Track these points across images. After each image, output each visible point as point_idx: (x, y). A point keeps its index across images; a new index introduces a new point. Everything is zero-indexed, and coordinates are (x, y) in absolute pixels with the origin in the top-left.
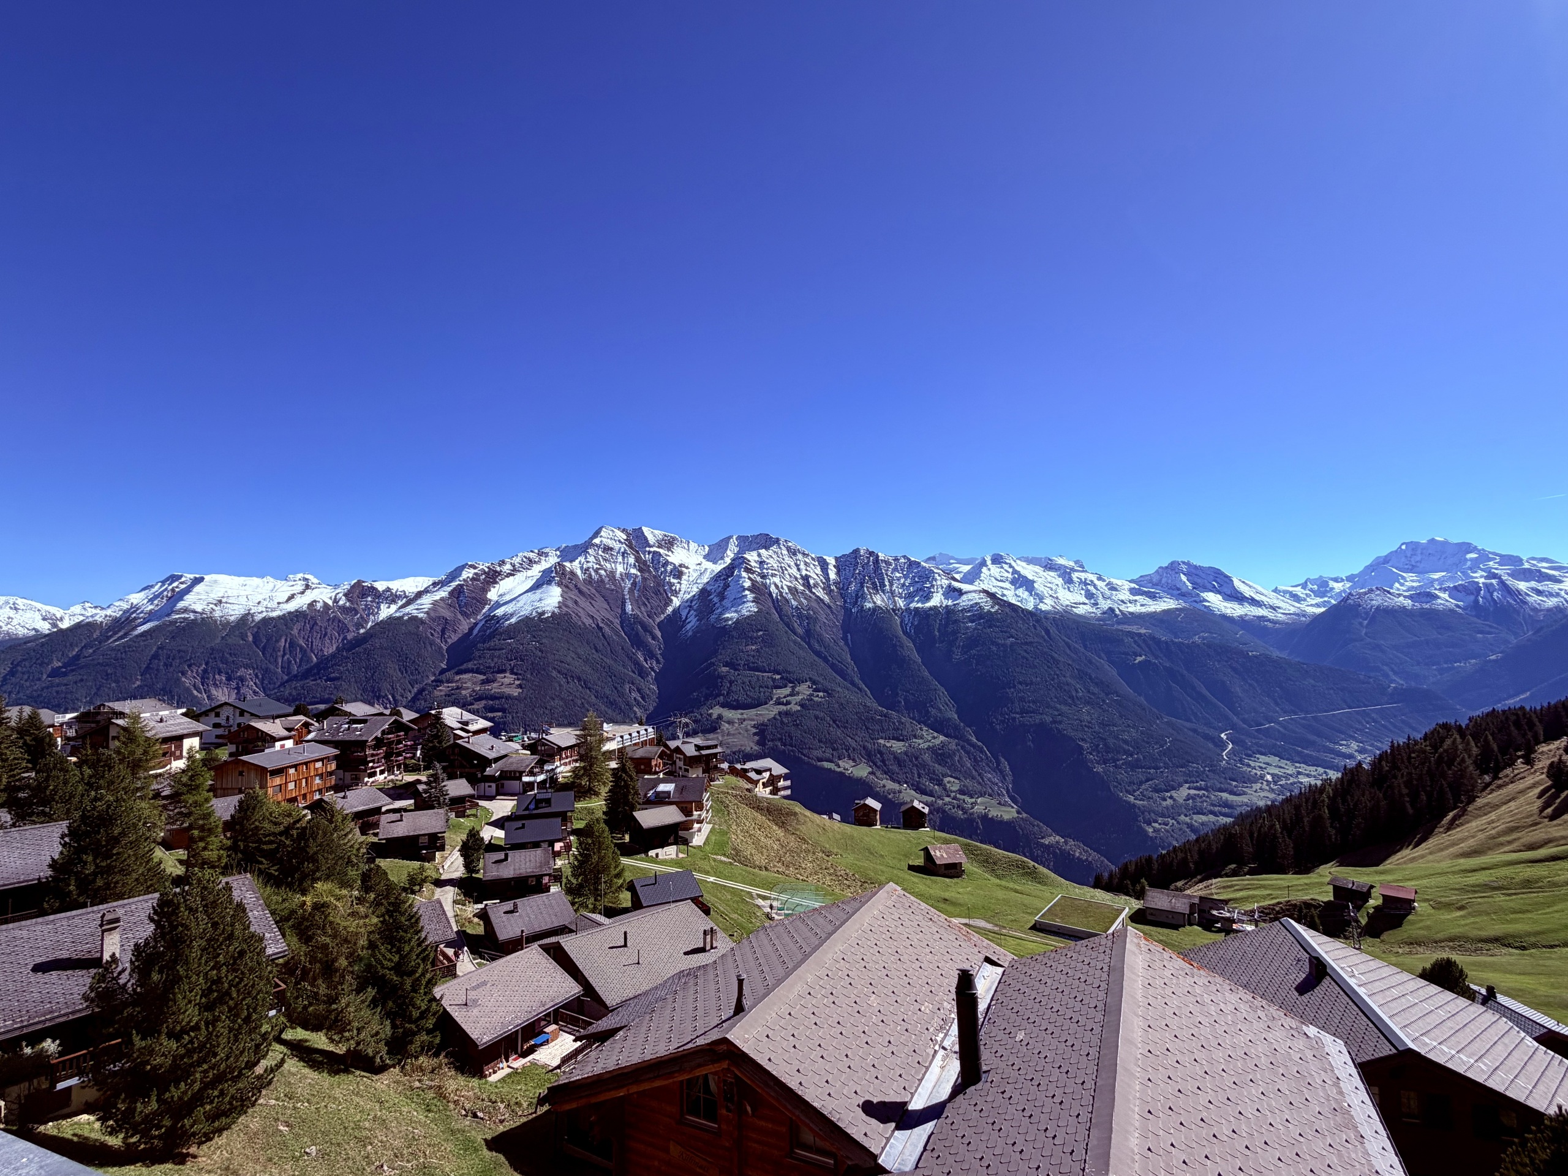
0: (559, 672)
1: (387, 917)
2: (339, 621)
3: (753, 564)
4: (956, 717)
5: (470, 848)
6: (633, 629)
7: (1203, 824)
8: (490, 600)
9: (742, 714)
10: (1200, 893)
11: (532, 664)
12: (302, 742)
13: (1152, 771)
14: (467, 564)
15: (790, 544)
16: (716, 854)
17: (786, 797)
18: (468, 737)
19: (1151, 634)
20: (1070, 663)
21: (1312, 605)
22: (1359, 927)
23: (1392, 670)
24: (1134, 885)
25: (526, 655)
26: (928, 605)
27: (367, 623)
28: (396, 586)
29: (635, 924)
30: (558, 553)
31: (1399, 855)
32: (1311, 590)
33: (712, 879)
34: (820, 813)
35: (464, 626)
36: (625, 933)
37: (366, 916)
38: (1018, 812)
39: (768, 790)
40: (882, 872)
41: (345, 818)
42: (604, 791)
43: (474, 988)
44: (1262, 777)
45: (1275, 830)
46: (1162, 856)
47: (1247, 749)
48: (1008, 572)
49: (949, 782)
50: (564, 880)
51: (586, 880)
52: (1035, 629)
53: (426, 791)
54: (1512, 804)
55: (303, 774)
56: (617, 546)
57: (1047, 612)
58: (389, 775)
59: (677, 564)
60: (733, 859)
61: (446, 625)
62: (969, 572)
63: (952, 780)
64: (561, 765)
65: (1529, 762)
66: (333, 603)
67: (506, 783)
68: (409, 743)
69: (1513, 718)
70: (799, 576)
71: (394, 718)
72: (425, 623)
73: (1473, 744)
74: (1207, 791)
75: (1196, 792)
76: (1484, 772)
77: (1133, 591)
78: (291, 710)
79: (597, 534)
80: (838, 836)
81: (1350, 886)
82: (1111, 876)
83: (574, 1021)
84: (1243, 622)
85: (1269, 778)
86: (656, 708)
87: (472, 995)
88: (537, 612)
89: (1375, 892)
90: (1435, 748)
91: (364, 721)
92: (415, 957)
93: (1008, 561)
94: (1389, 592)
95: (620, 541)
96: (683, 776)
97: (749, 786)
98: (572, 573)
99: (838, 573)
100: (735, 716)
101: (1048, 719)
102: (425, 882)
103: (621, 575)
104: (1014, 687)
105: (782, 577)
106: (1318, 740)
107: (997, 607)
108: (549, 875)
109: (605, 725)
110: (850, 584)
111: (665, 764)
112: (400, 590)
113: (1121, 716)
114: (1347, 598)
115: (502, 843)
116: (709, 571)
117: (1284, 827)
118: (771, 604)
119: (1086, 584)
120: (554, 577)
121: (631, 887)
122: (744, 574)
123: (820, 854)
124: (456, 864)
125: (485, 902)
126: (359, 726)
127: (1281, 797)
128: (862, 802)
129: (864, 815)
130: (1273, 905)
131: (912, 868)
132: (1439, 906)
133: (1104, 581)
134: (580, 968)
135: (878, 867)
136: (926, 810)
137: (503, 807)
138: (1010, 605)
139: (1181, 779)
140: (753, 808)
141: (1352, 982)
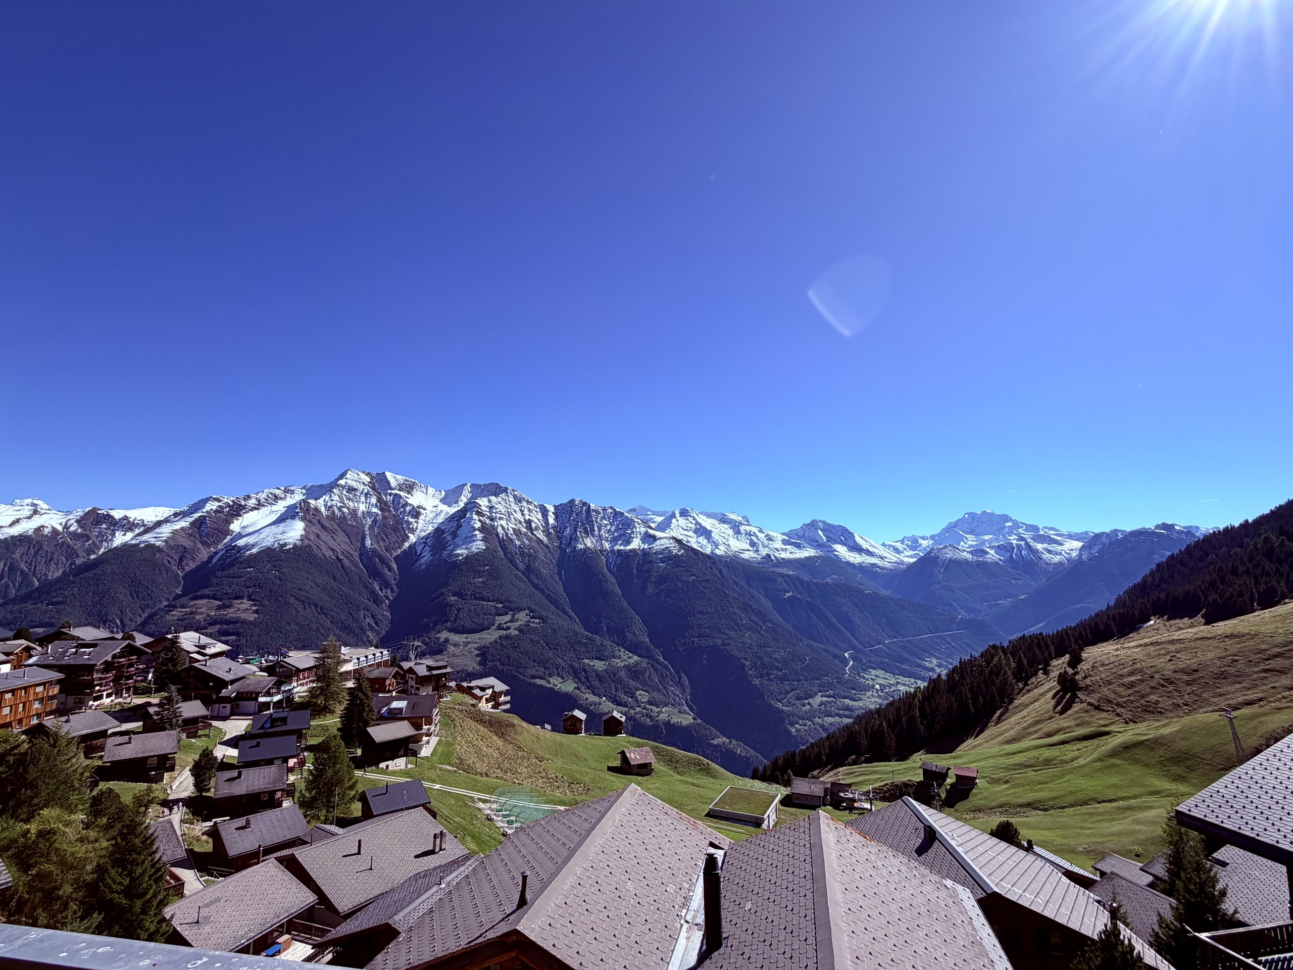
0: (297, 599)
1: (119, 840)
2: (69, 546)
3: (484, 508)
4: (648, 640)
5: (203, 767)
6: (371, 562)
7: (831, 724)
8: (233, 531)
9: (467, 638)
10: (831, 779)
11: (270, 591)
12: (20, 667)
13: (795, 683)
14: (211, 497)
15: (516, 493)
16: (442, 764)
17: (505, 711)
18: (206, 661)
19: (796, 576)
20: (737, 597)
21: (907, 556)
22: (940, 800)
23: (959, 605)
24: (782, 775)
25: (265, 583)
26: (629, 548)
27: (99, 549)
28: (134, 514)
29: (368, 832)
30: (304, 491)
31: (966, 744)
32: (907, 545)
33: (438, 786)
34: (534, 724)
35: (204, 554)
36: (360, 841)
37: (96, 841)
38: (694, 719)
39: (490, 705)
40: (587, 773)
41: (69, 743)
42: (339, 709)
43: (207, 906)
44: (873, 686)
45: (883, 727)
46: (803, 751)
47: (863, 664)
48: (692, 523)
49: (640, 695)
50: (297, 795)
51: (318, 793)
52: (712, 569)
53: (157, 713)
54: (1036, 703)
55: (20, 698)
56: (361, 487)
57: (720, 557)
58: (116, 698)
59: (416, 506)
60: (457, 767)
61: (184, 553)
62: (662, 522)
63: (643, 693)
64: (298, 686)
65: (1046, 673)
66: (63, 529)
67: (242, 703)
68: (141, 667)
69: (1036, 641)
70: (522, 520)
71: (127, 642)
72: (163, 551)
73: (1011, 659)
74: (835, 698)
75: (827, 699)
76: (1018, 681)
77: (784, 542)
78: (12, 634)
79: (342, 476)
80: (550, 744)
81: (934, 769)
82: (765, 768)
83: (307, 930)
84: (861, 568)
85: (878, 687)
86: (387, 633)
87: (205, 912)
88: (278, 544)
89: (951, 773)
90: (988, 663)
91: (94, 646)
92: (147, 879)
93: (692, 515)
94: (957, 548)
95: (364, 483)
96: (415, 694)
97: (474, 701)
98: (316, 509)
99: (556, 519)
100: (460, 640)
101: (720, 642)
102: (152, 803)
103: (363, 513)
104: (694, 616)
105: (508, 520)
106: (910, 657)
107: (683, 551)
108: (282, 790)
109: (343, 648)
110: (566, 527)
111: (398, 683)
112: (139, 518)
113: (774, 639)
114: (929, 553)
115: (235, 762)
116: (444, 512)
117: (889, 725)
118: (497, 543)
119: (750, 535)
120: (299, 512)
121: (363, 798)
122: (475, 517)
123: (534, 760)
124: (185, 784)
125: (214, 820)
126: (88, 650)
127: (886, 702)
128: (570, 713)
129: (572, 725)
130: (882, 786)
131: (611, 769)
132: (993, 781)
133: (764, 533)
134: (313, 877)
135: (583, 769)
136: (623, 719)
137: (237, 726)
138: (693, 549)
139: (816, 690)
140: (477, 721)
141: (953, 843)
